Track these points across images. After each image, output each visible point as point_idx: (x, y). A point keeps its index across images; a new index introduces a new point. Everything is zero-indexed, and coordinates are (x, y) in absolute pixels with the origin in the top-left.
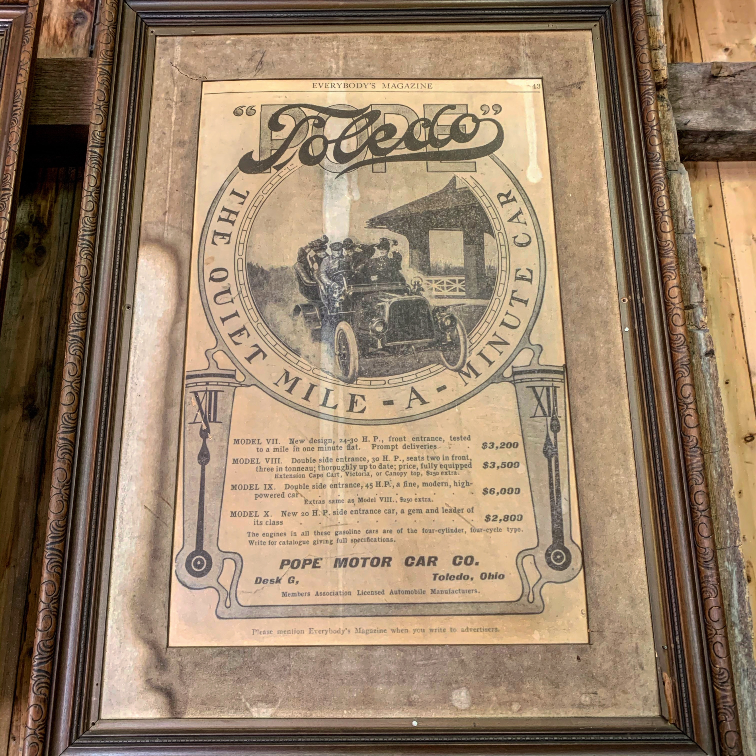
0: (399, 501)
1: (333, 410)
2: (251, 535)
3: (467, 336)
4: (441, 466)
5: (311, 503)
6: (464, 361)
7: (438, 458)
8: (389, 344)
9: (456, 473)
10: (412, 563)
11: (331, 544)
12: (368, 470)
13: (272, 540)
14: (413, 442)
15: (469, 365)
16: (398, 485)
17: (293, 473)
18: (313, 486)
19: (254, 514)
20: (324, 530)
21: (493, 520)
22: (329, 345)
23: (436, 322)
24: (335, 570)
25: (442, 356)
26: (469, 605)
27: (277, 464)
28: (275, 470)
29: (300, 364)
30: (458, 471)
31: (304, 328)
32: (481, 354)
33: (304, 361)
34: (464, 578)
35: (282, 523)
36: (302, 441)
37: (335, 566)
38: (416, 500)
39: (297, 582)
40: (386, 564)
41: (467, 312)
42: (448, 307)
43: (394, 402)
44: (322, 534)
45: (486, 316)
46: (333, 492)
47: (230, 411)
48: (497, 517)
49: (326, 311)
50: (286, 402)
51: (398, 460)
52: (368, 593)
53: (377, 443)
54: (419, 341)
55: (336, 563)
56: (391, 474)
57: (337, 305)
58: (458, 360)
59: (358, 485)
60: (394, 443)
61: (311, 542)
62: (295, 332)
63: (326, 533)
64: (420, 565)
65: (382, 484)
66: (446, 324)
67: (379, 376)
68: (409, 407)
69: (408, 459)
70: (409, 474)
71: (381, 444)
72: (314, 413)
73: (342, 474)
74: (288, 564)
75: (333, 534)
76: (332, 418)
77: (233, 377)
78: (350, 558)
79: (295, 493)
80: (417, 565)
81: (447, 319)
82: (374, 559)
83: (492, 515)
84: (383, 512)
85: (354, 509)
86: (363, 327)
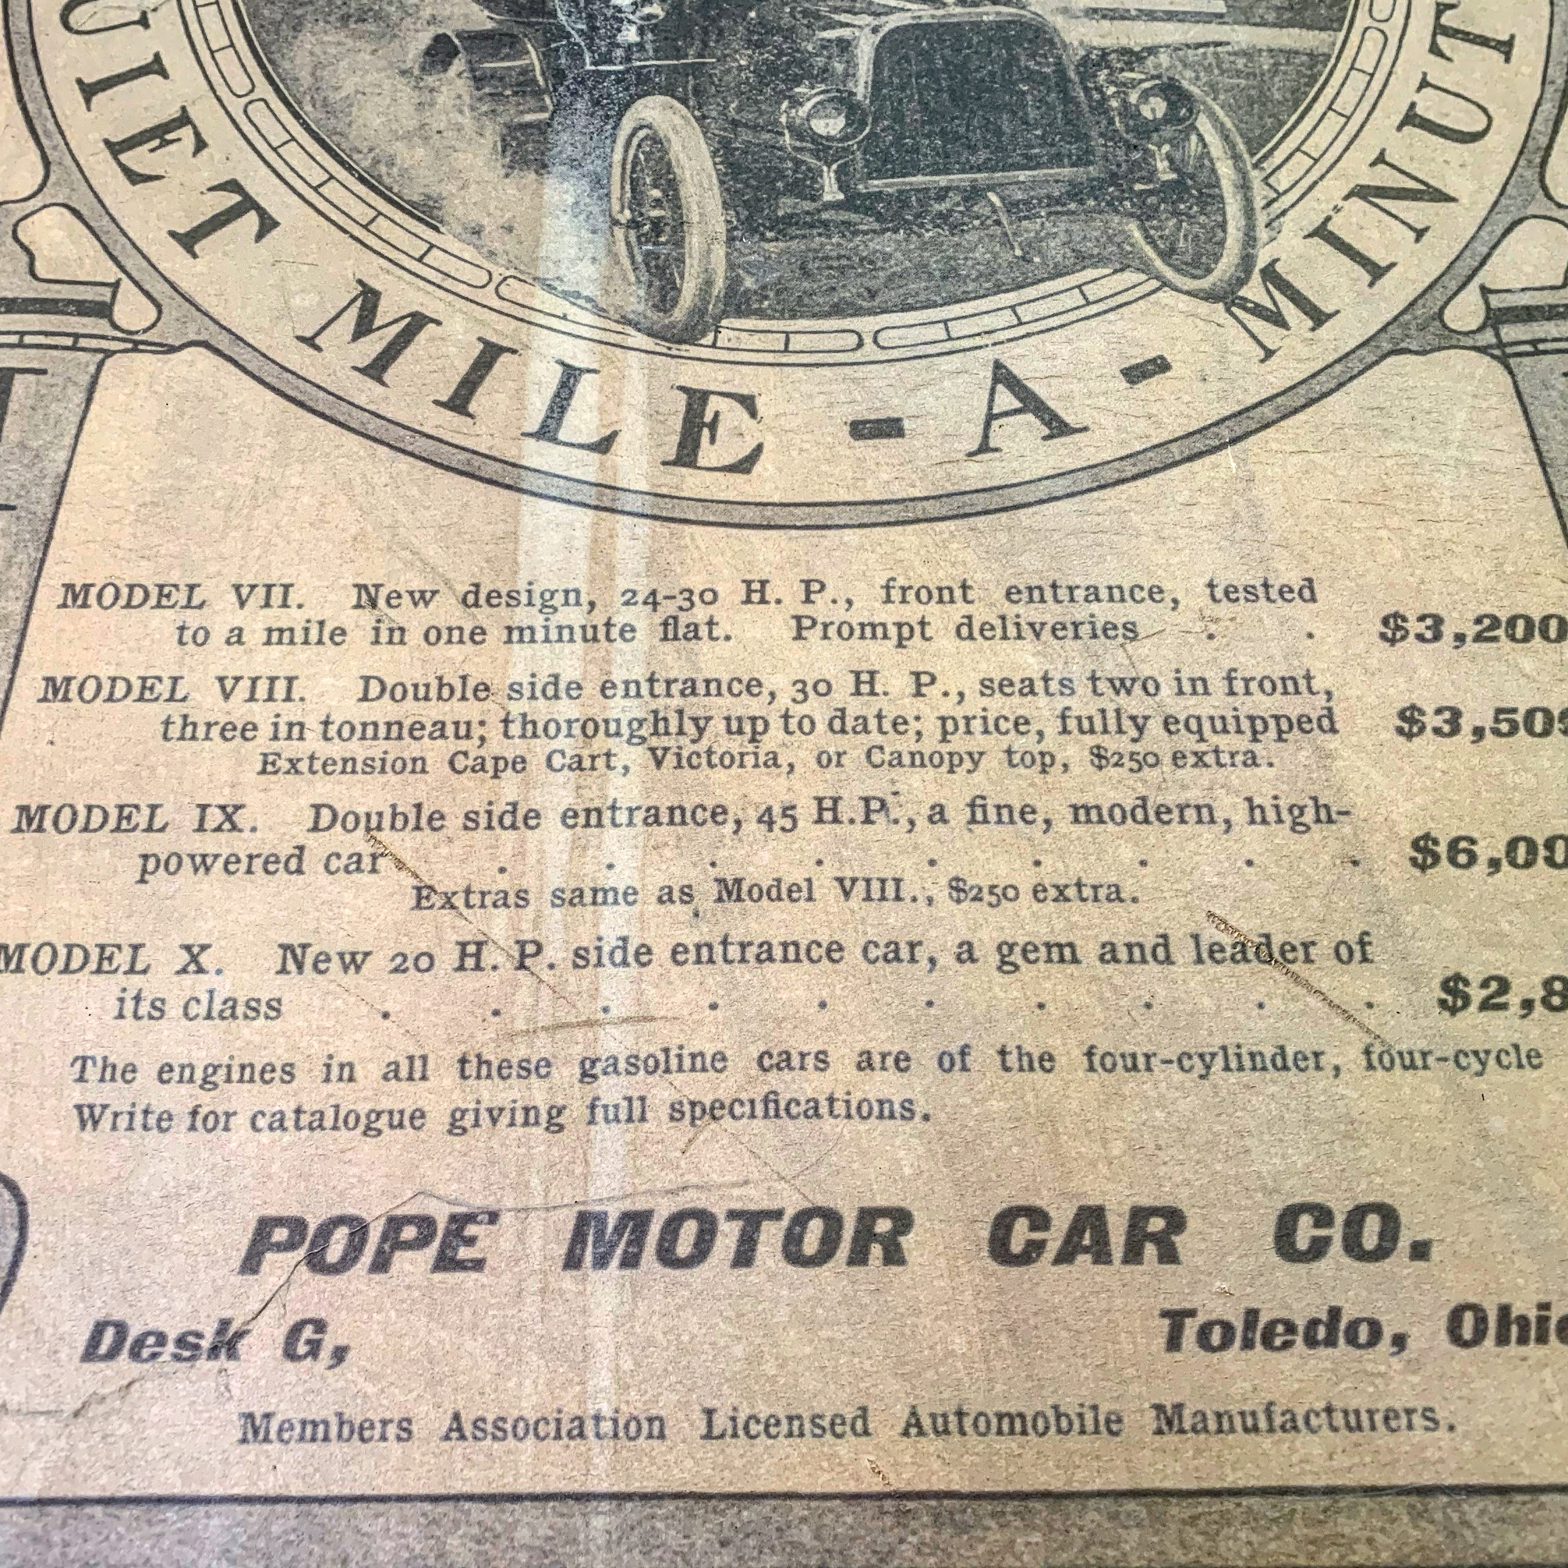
0: (942, 895)
1: (595, 457)
2: (93, 1073)
3: (1249, 161)
4: (1168, 723)
5: (449, 904)
6: (1247, 261)
7: (1150, 687)
8: (876, 184)
9: (1252, 761)
10: (1033, 1250)
11: (555, 1126)
12: (773, 739)
13: (208, 1102)
14: (1011, 610)
15: (1270, 274)
16: (938, 815)
17: (358, 749)
18: (471, 819)
19: (122, 959)
20: (520, 1051)
21: (1485, 1006)
22: (585, 184)
23: (1101, 106)
24: (568, 1281)
25: (1137, 235)
26: (1398, 1507)
27: (279, 706)
28: (266, 730)
29: (435, 257)
30: (1267, 746)
31: (466, 120)
32: (1322, 232)
33: (455, 246)
34: (1352, 1340)
35: (275, 1007)
36: (422, 598)
37: (572, 1262)
38: (1038, 892)
39: (340, 1354)
40: (876, 1250)
41: (1238, 74)
42: (1152, 50)
43: (907, 424)
44: (503, 1071)
45: (1329, 92)
46: (579, 848)
47: (63, 455)
48: (1504, 986)
49: (576, 55)
50: (356, 419)
51: (931, 692)
52: (770, 1426)
53: (821, 609)
54: (1022, 175)
55: (579, 1237)
56: (897, 761)
57: (630, 35)
58: (1217, 258)
59: (718, 813)
60: (912, 612)
61: (438, 1120)
62: (422, 133)
63: (526, 1069)
64: (1084, 1260)
65: (851, 808)
66: (1146, 112)
67: (827, 315)
68: (984, 448)
69: (986, 686)
70: (993, 762)
71: (839, 614)
72: (491, 469)
73: (634, 756)
74: (290, 1246)
75: (568, 1073)
76: (589, 495)
77: (103, 310)
78: (664, 1209)
79: (366, 849)
80: (1065, 1257)
81: (1145, 95)
82: (802, 1218)
83: (1475, 979)
84: (854, 954)
85: (690, 939)
86: (747, 116)
